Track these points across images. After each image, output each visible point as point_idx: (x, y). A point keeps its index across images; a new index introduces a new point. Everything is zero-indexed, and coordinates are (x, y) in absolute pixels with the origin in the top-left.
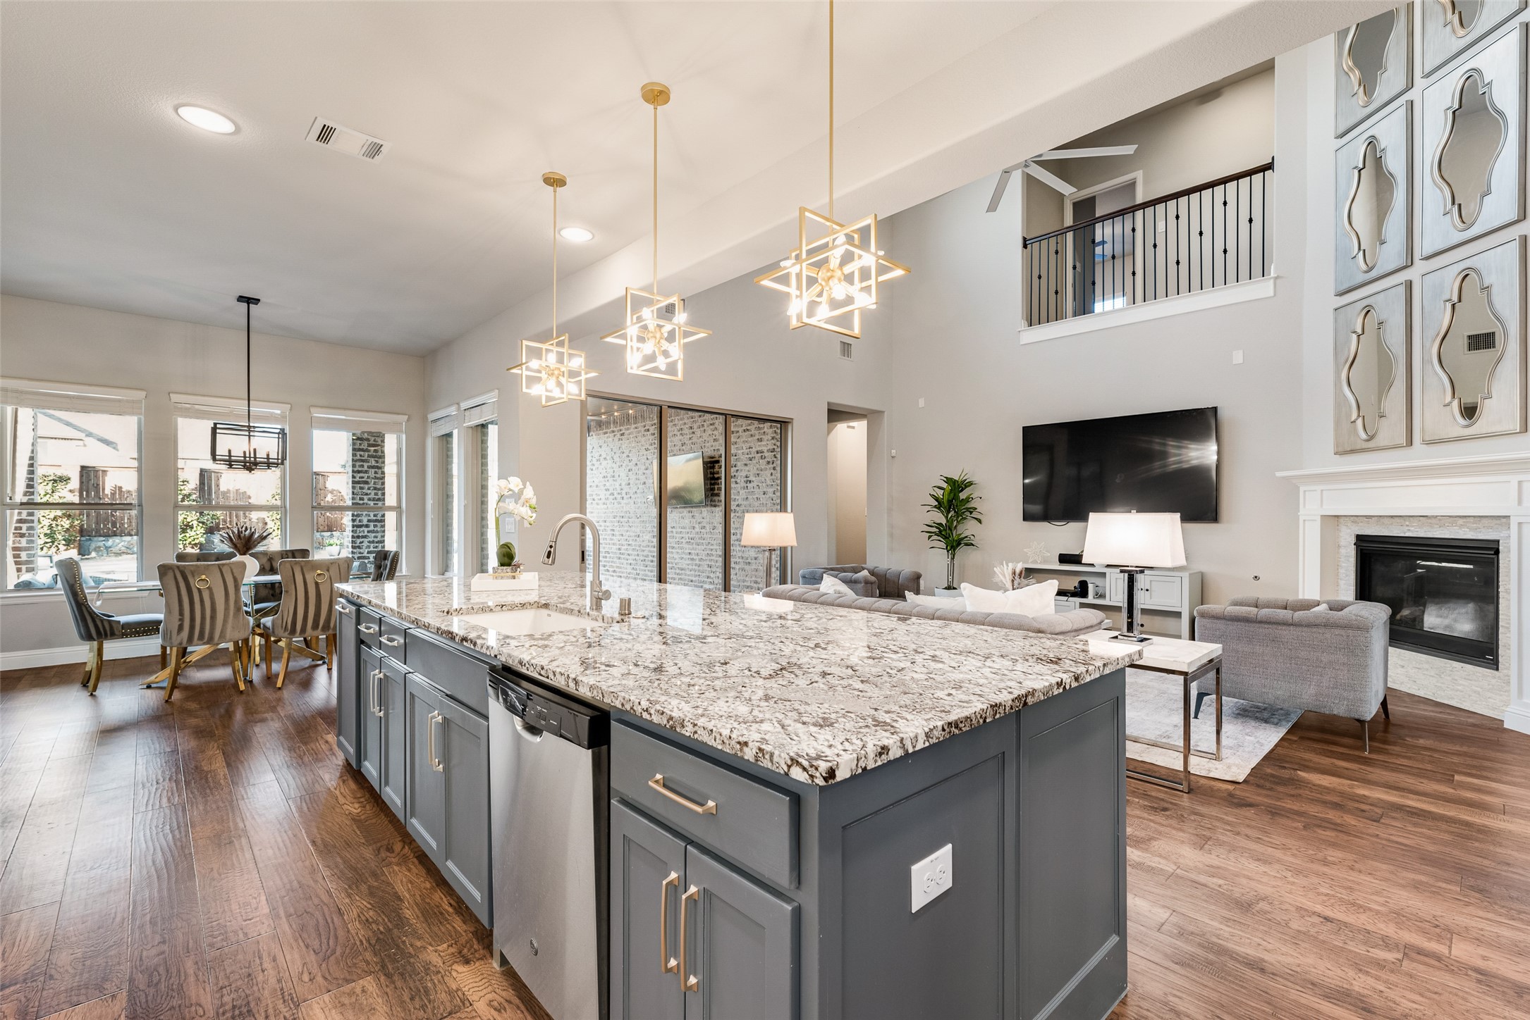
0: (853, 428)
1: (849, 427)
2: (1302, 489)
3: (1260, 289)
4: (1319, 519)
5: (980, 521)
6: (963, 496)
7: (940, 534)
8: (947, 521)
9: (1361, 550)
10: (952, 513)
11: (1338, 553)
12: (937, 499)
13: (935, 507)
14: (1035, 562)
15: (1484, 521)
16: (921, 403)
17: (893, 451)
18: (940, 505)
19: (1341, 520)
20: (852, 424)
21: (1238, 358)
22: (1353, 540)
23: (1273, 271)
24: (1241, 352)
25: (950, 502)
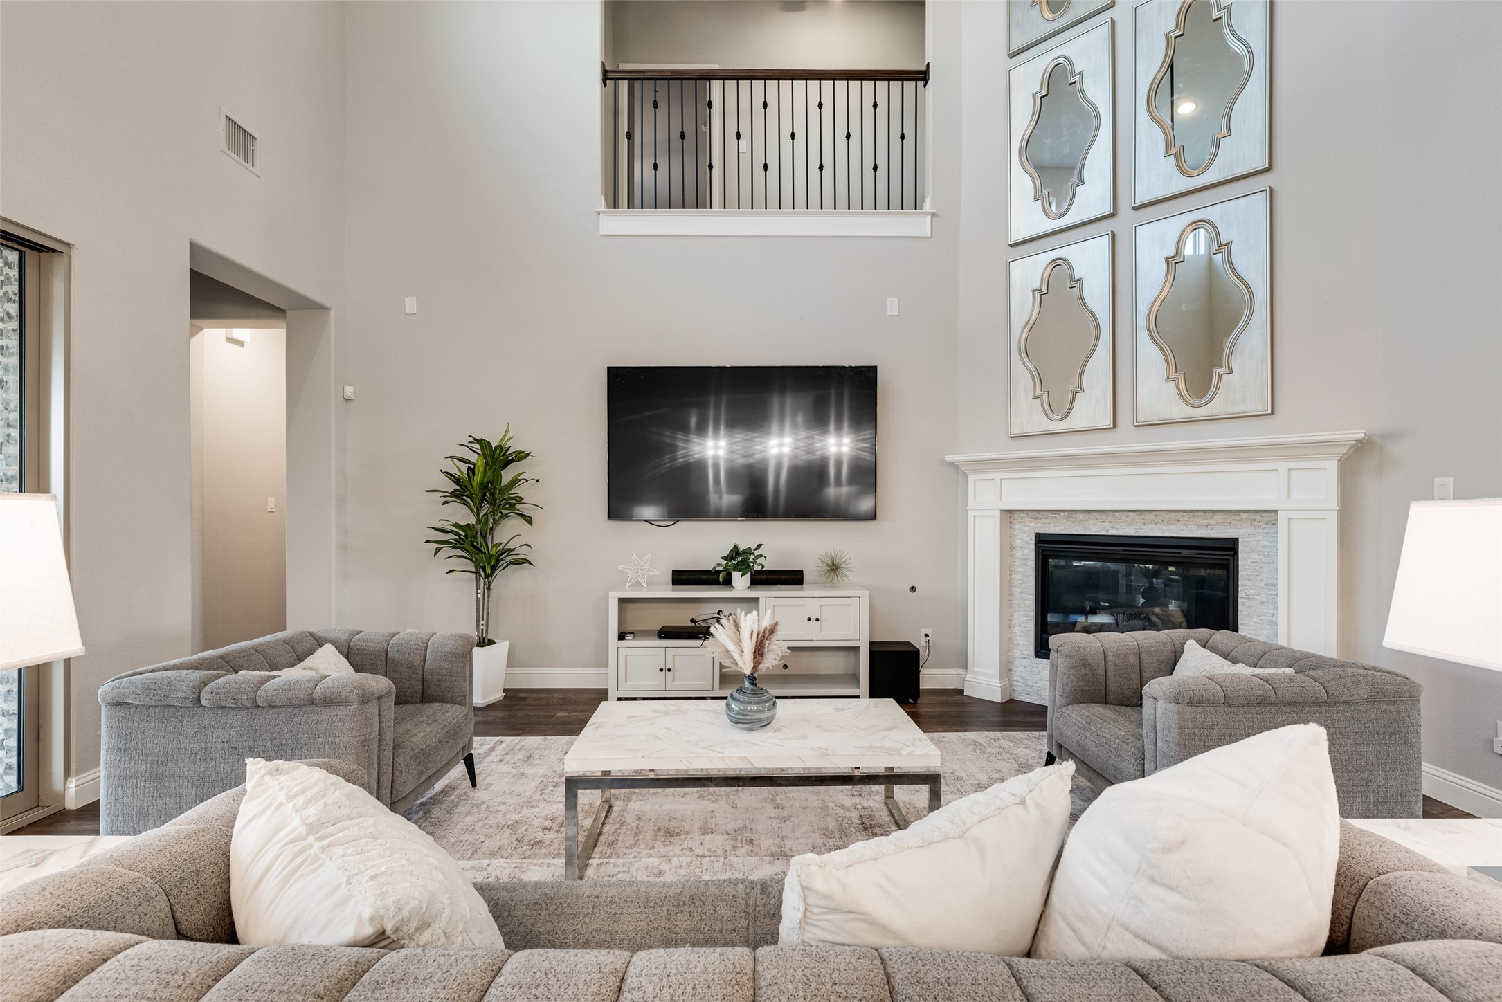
0: (241, 343)
1: (230, 340)
2: (971, 478)
3: (913, 225)
4: (999, 513)
5: (529, 520)
6: (507, 476)
7: (458, 544)
8: (478, 521)
9: (1042, 551)
10: (486, 508)
11: (1011, 555)
12: (457, 481)
13: (453, 494)
14: (637, 585)
15: (1217, 516)
16: (411, 305)
17: (348, 389)
18: (461, 490)
19: (1016, 516)
20: (241, 333)
21: (893, 307)
22: (1032, 540)
23: (927, 206)
24: (896, 300)
25: (484, 487)
